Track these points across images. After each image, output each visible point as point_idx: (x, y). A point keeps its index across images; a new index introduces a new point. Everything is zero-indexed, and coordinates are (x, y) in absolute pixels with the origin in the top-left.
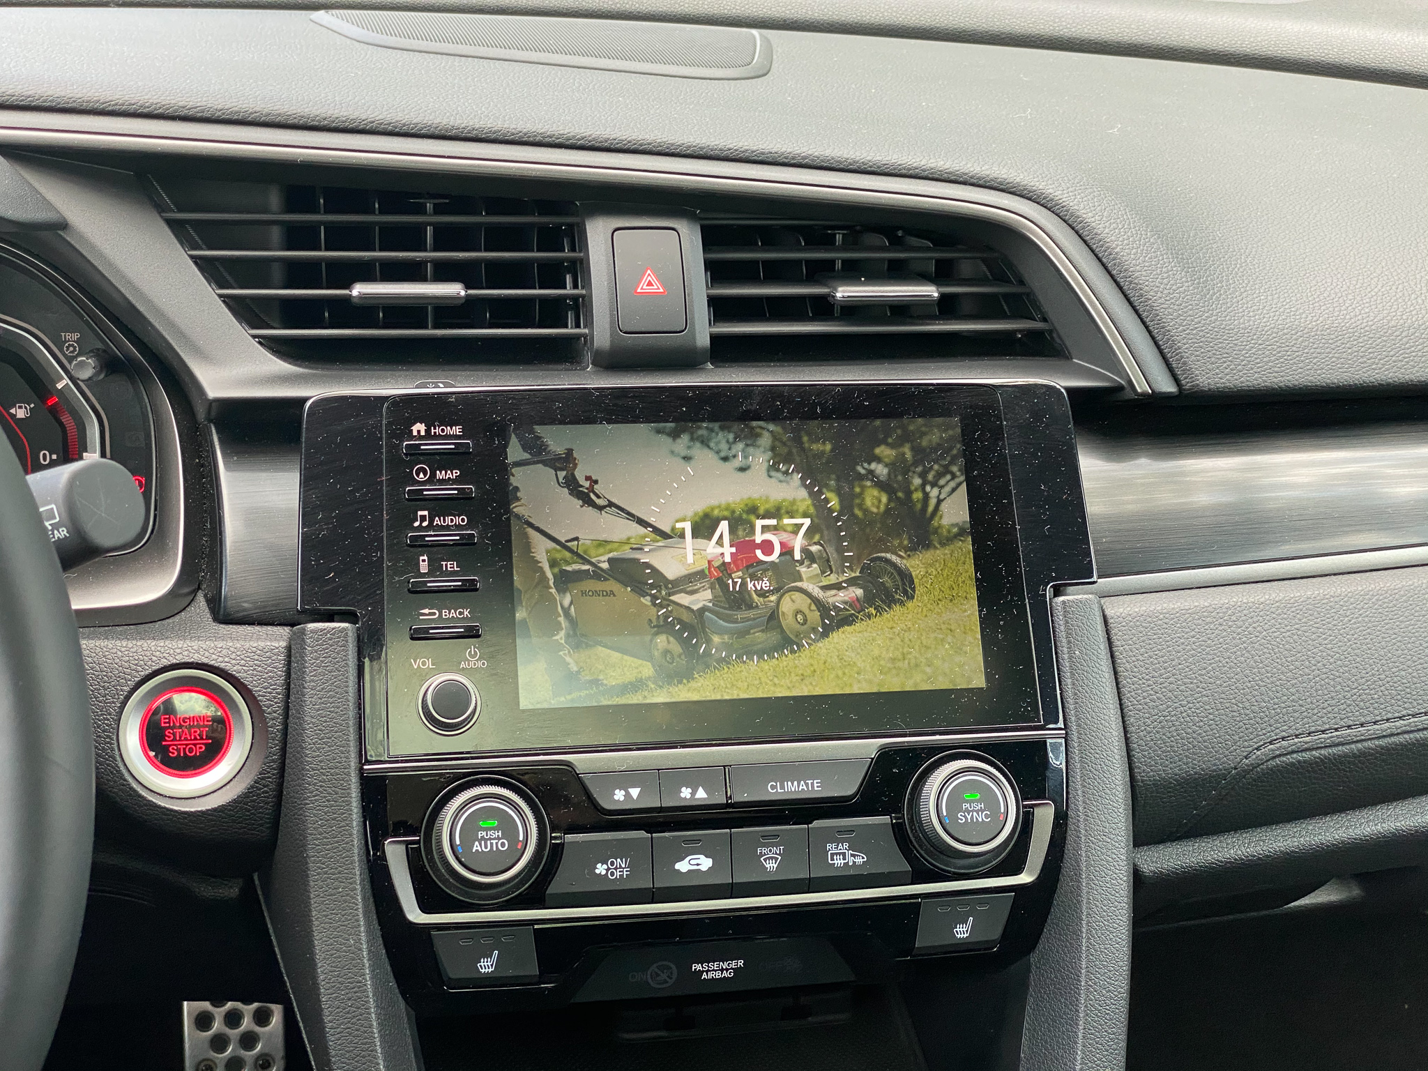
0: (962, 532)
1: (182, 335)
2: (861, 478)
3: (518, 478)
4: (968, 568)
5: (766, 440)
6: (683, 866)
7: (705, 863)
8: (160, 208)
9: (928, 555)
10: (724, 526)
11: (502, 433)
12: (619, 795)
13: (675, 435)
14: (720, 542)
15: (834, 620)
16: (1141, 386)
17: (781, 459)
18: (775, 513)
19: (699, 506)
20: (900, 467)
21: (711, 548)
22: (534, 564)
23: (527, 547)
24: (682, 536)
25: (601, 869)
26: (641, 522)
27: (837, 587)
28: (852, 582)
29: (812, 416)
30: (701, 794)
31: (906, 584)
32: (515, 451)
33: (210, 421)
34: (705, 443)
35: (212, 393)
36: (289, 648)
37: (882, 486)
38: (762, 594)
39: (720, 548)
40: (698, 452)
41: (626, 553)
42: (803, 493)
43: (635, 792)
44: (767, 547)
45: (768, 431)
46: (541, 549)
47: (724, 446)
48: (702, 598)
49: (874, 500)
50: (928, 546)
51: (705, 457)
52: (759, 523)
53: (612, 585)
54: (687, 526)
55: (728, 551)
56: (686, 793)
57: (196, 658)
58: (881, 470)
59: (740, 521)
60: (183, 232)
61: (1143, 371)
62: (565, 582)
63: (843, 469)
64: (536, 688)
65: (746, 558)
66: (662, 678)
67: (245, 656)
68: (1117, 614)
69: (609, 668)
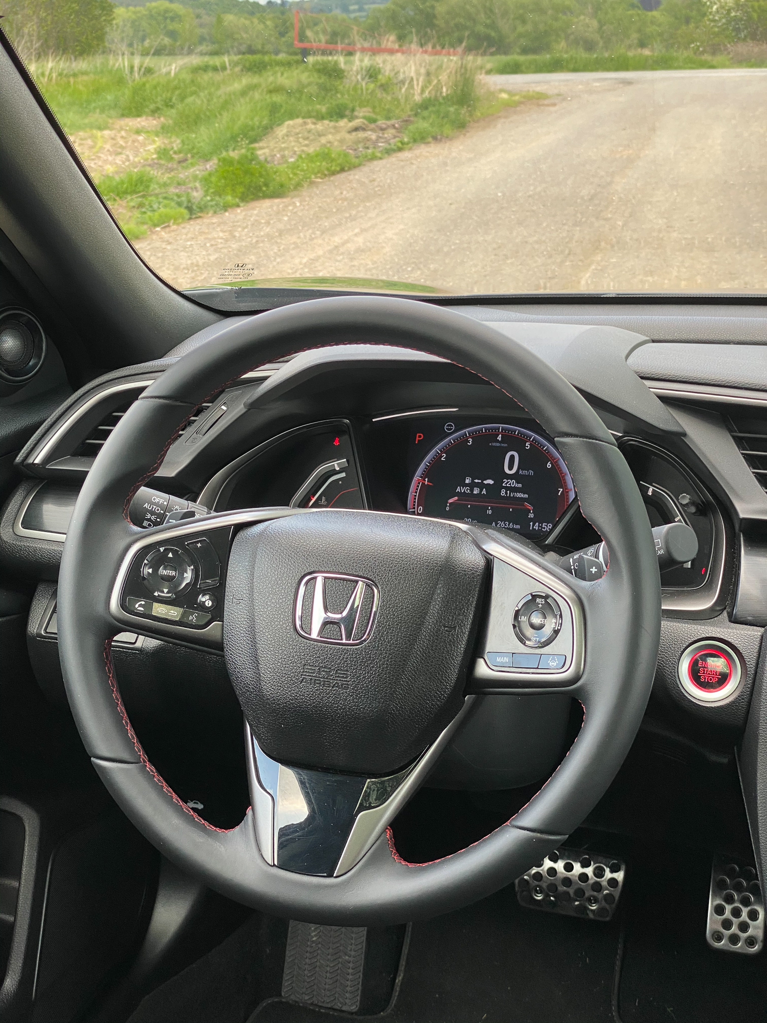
1: (732, 488)
8: (730, 431)
33: (740, 531)
35: (742, 516)
36: (762, 636)
57: (718, 635)
60: (740, 442)
67: (741, 637)
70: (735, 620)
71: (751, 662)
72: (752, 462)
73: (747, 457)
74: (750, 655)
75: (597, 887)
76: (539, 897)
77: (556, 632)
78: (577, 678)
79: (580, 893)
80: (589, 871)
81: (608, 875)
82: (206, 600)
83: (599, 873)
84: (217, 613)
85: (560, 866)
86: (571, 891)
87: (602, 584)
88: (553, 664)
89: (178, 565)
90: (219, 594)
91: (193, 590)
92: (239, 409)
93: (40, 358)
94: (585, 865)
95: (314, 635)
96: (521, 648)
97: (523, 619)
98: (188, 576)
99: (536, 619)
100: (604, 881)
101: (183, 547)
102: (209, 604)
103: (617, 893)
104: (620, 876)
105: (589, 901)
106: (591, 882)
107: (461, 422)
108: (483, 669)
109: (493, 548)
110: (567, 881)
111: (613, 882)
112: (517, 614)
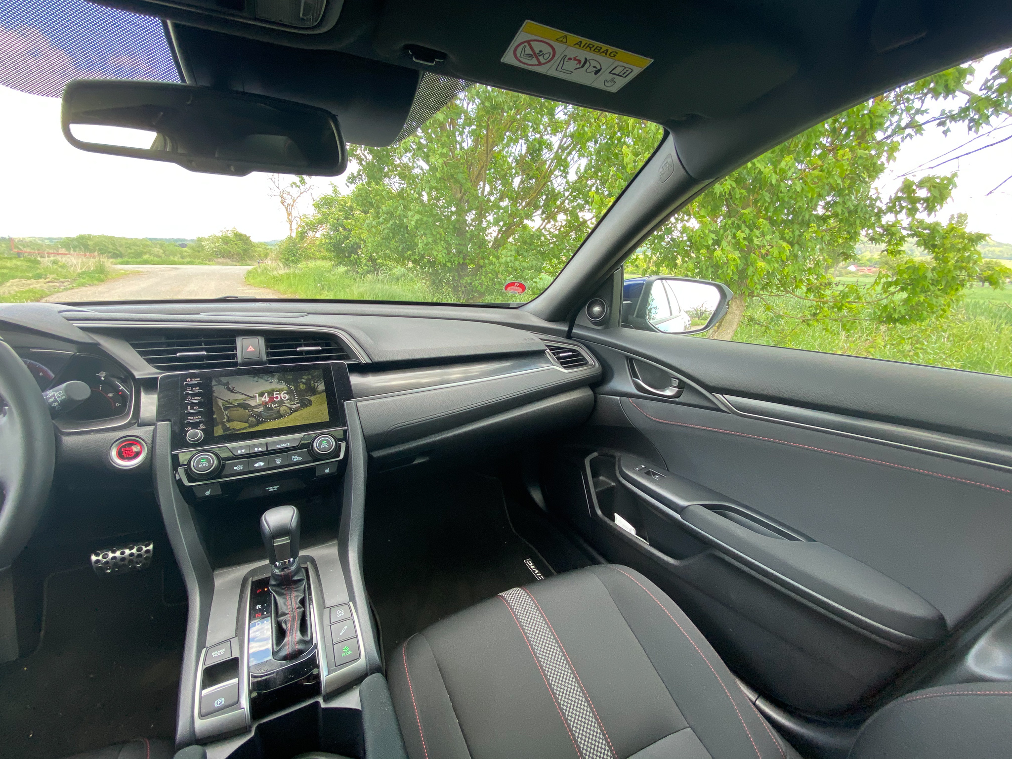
0: (323, 392)
1: (129, 365)
2: (299, 382)
3: (214, 388)
4: (325, 398)
5: (276, 376)
6: (256, 465)
7: (262, 464)
8: (127, 341)
9: (315, 396)
10: (266, 394)
11: (210, 379)
12: (239, 452)
13: (254, 377)
14: (265, 398)
15: (294, 411)
16: (363, 362)
17: (280, 379)
18: (279, 391)
19: (260, 391)
20: (308, 380)
21: (263, 399)
22: (219, 405)
23: (217, 402)
24: (256, 397)
25: (235, 468)
26: (245, 395)
27: (294, 404)
28: (297, 403)
29: (287, 371)
30: (260, 449)
31: (310, 403)
32: (214, 383)
34: (262, 378)
35: (138, 377)
36: (154, 429)
37: (304, 383)
38: (276, 407)
39: (266, 398)
40: (260, 380)
41: (242, 402)
42: (286, 386)
43: (243, 451)
44: (277, 398)
45: (277, 375)
46: (220, 403)
47: (266, 379)
48: (261, 409)
49: (302, 386)
50: (315, 395)
51: (261, 381)
52: (275, 393)
53: (239, 408)
54: (257, 395)
55: (267, 399)
56: (256, 449)
57: (130, 434)
58: (304, 381)
59: (271, 393)
60: (135, 346)
61: (364, 359)
62: (226, 408)
63: (295, 381)
64: (218, 431)
65: (272, 400)
66: (251, 426)
67: (143, 432)
68: (359, 404)
69: (237, 425)
70: (140, 425)
71: (150, 442)
72: (142, 353)
73: (139, 352)
74: (149, 440)
75: (139, 556)
76: (109, 571)
79: (131, 561)
80: (134, 551)
83: (139, 550)
86: (126, 562)
94: (131, 549)
100: (143, 552)
103: (150, 555)
104: (151, 547)
105: (137, 563)
106: (136, 555)
110: (123, 559)
111: (147, 551)
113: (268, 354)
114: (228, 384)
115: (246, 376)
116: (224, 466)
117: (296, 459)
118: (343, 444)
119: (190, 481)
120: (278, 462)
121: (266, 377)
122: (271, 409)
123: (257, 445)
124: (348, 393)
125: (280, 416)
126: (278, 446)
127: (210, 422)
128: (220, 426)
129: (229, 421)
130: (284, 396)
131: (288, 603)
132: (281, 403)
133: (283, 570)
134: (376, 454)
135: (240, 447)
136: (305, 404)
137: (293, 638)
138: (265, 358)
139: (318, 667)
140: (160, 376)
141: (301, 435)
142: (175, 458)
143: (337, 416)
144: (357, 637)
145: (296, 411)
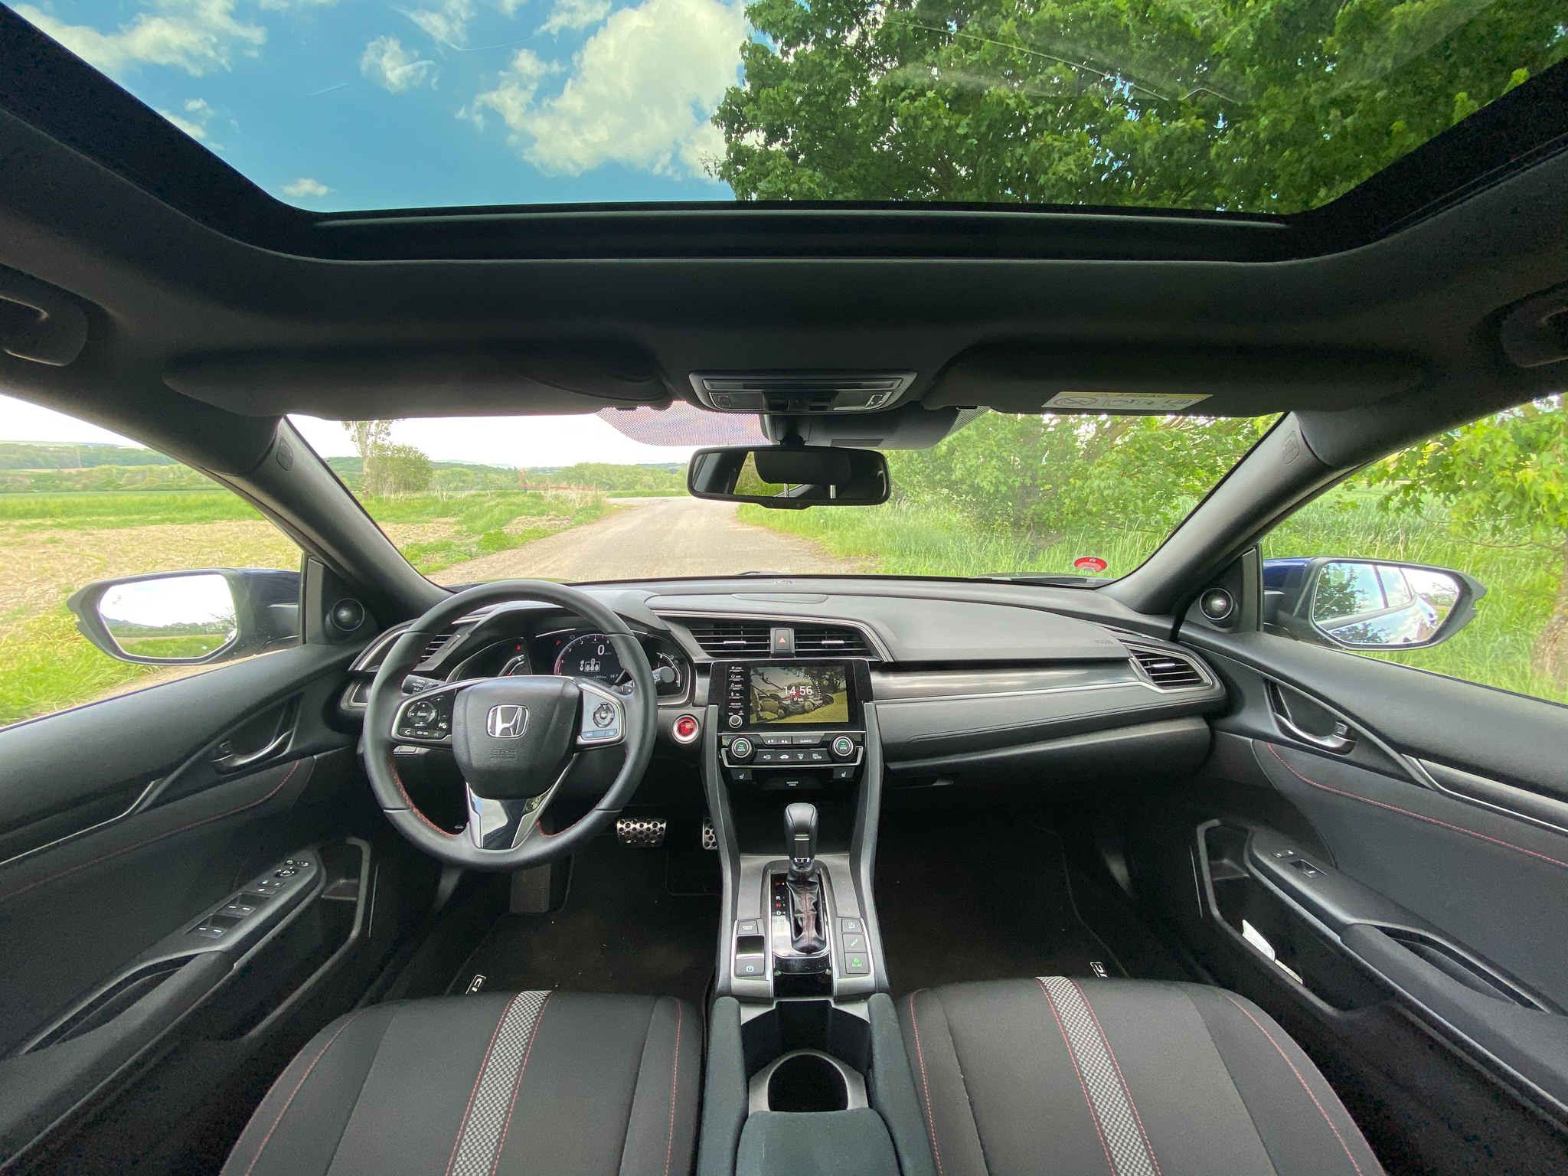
0: (844, 690)
1: (691, 651)
2: (823, 679)
3: (753, 678)
4: (846, 697)
8: (689, 628)
9: (837, 694)
10: (794, 688)
11: (750, 669)
12: (769, 742)
13: (786, 670)
14: (793, 691)
15: (816, 707)
16: (886, 661)
17: (806, 673)
18: (805, 685)
19: (789, 683)
20: (831, 676)
21: (791, 692)
22: (755, 695)
23: (754, 691)
24: (785, 689)
25: (766, 757)
26: (776, 686)
27: (817, 700)
28: (820, 699)
29: (812, 665)
30: (785, 742)
31: (832, 700)
32: (752, 672)
33: (695, 668)
34: (791, 671)
35: (696, 662)
36: (706, 711)
37: (827, 680)
38: (801, 701)
40: (789, 673)
41: (773, 693)
42: (811, 681)
43: (771, 741)
44: (803, 692)
45: (804, 669)
47: (794, 672)
48: (789, 702)
49: (825, 683)
50: (837, 692)
52: (801, 687)
53: (771, 699)
54: (786, 687)
55: (794, 693)
56: (782, 742)
57: (688, 713)
58: (827, 677)
59: (797, 687)
60: (693, 633)
61: (887, 658)
62: (760, 698)
63: (819, 677)
64: (753, 720)
65: (798, 694)
66: (780, 718)
67: (698, 712)
68: (878, 707)
69: (768, 715)
70: (694, 705)
71: (702, 722)
72: (698, 640)
73: (696, 639)
74: (701, 719)
75: (655, 832)
76: (629, 842)
77: (612, 719)
78: (622, 738)
79: (647, 836)
80: (651, 826)
81: (659, 826)
82: (444, 726)
83: (655, 826)
84: (449, 731)
85: (638, 826)
86: (644, 836)
87: (631, 696)
88: (611, 733)
89: (428, 710)
90: (449, 721)
91: (436, 722)
92: (467, 636)
93: (361, 620)
94: (649, 823)
95: (497, 735)
96: (597, 728)
97: (597, 715)
98: (433, 715)
99: (603, 715)
100: (657, 829)
101: (431, 702)
102: (445, 727)
103: (663, 833)
104: (664, 825)
105: (652, 839)
106: (652, 830)
107: (577, 634)
108: (581, 741)
109: (583, 686)
110: (641, 832)
111: (661, 829)
112: (595, 714)
113: (797, 646)
114: (762, 674)
115: (778, 668)
116: (756, 753)
117: (816, 757)
118: (861, 749)
119: (729, 764)
120: (801, 757)
121: (794, 670)
122: (797, 702)
123: (784, 737)
124: (868, 694)
125: (804, 711)
126: (802, 742)
127: (748, 711)
128: (755, 715)
129: (762, 710)
130: (809, 691)
131: (803, 902)
132: (806, 697)
133: (800, 868)
134: (894, 766)
135: (770, 737)
136: (827, 701)
137: (809, 934)
138: (793, 651)
139: (830, 969)
140: (713, 662)
141: (822, 733)
142: (720, 739)
143: (857, 718)
144: (867, 953)
145: (818, 707)
